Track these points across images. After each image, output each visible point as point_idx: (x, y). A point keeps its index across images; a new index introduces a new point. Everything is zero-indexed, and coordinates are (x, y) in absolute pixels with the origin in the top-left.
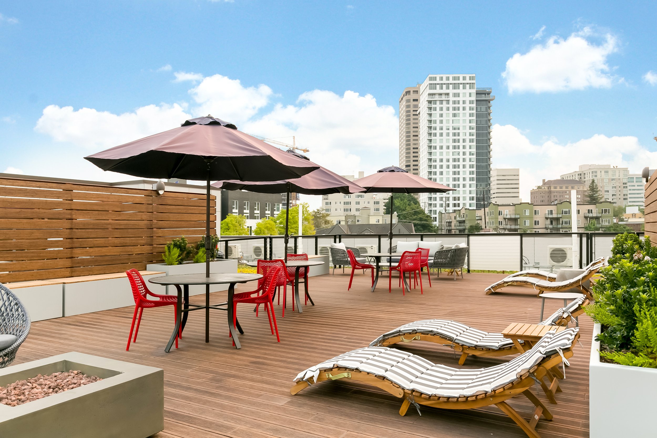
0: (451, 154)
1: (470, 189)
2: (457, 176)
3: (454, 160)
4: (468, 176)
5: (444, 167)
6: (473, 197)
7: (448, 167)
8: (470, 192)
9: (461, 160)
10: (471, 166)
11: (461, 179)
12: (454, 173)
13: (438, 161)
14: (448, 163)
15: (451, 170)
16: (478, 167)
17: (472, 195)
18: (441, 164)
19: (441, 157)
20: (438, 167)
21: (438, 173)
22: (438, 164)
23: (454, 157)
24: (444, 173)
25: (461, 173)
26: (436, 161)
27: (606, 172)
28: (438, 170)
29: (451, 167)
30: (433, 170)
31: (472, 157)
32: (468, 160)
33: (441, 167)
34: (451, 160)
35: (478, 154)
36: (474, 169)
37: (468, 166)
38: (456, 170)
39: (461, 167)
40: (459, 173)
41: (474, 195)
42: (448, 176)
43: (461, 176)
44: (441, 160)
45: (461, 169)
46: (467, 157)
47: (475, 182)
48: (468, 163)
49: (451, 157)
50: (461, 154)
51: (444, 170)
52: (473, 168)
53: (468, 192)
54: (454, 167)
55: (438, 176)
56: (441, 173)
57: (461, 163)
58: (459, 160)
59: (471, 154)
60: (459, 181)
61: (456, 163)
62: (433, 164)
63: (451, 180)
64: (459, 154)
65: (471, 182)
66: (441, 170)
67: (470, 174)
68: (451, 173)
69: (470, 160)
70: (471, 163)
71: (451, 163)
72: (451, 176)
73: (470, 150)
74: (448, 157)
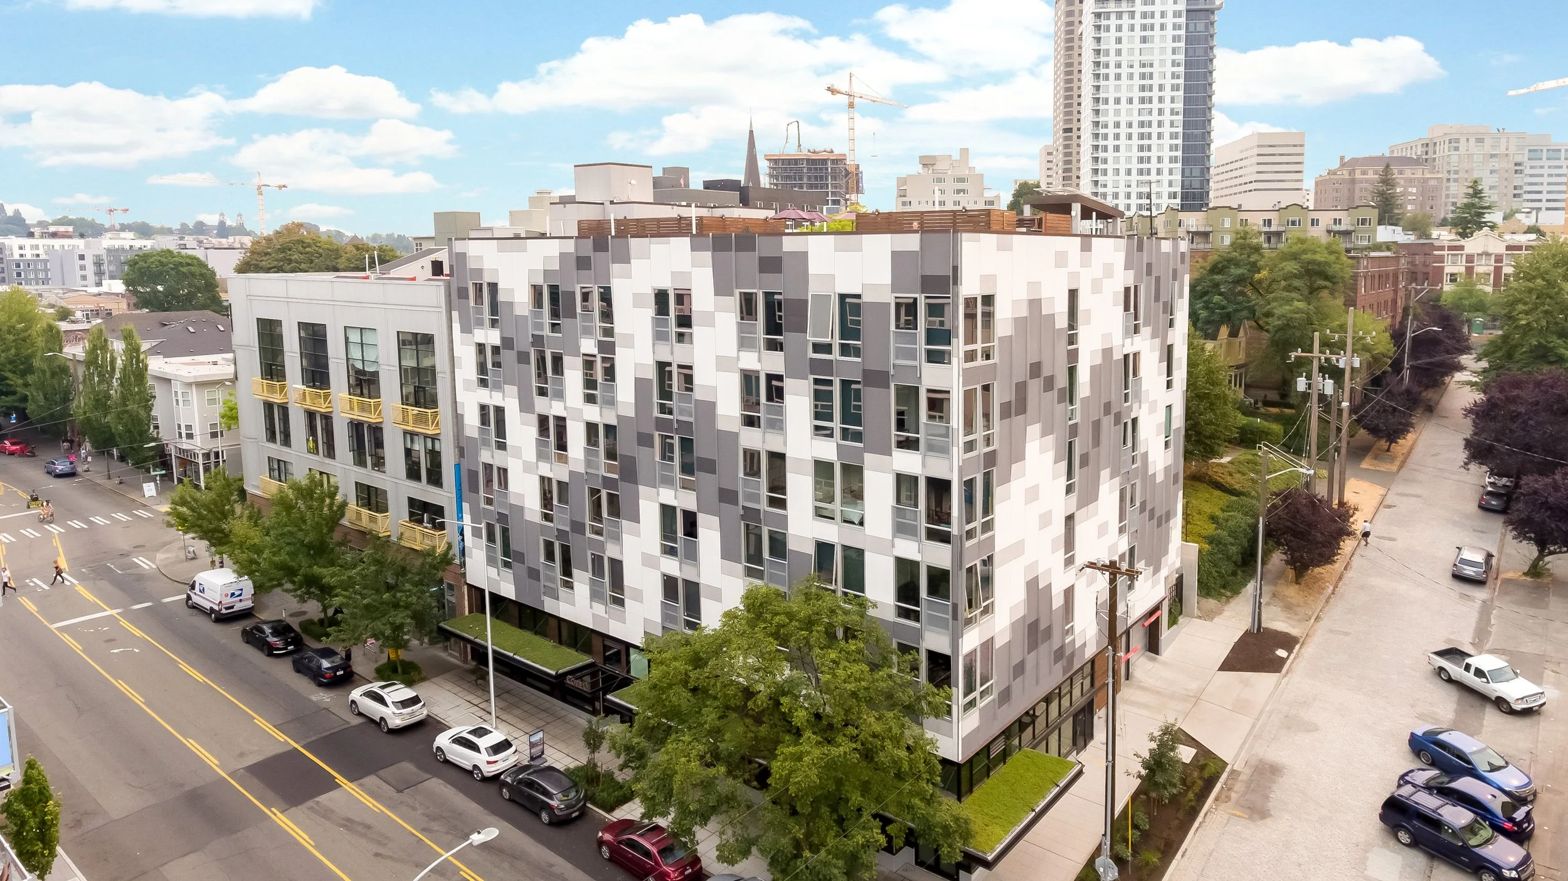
0: (1136, 112)
1: (1171, 178)
2: (1145, 154)
3: (1142, 124)
4: (1167, 154)
5: (1123, 137)
6: (1175, 193)
7: (1130, 137)
8: (1170, 184)
9: (1155, 124)
10: (1174, 136)
11: (1154, 160)
12: (1141, 148)
13: (1111, 125)
14: (1130, 130)
15: (1136, 142)
16: (1186, 137)
17: (1173, 190)
18: (1117, 131)
19: (1117, 119)
20: (1111, 137)
21: (1110, 149)
22: (1111, 131)
23: (1142, 118)
24: (1122, 148)
25: (1154, 148)
26: (1106, 126)
27: (1480, 141)
28: (1111, 143)
29: (1135, 137)
30: (1101, 143)
31: (1174, 118)
32: (1167, 124)
33: (1117, 137)
34: (1135, 125)
35: (1186, 112)
36: (1180, 141)
37: (1167, 136)
38: (1146, 142)
39: (1154, 136)
40: (1149, 148)
41: (1178, 189)
42: (1129, 154)
43: (1154, 154)
44: (1117, 125)
45: (1154, 141)
46: (1167, 117)
47: (1179, 165)
48: (1167, 130)
49: (1136, 119)
50: (1155, 112)
51: (1123, 142)
52: (1177, 138)
53: (1166, 183)
54: (1142, 136)
55: (1110, 154)
56: (1117, 149)
57: (1154, 130)
58: (1150, 124)
59: (1173, 112)
60: (1149, 162)
61: (1146, 130)
62: (1102, 131)
63: (1135, 160)
64: (1150, 113)
65: (1173, 165)
66: (1117, 143)
67: (1171, 150)
68: (1135, 148)
69: (1172, 124)
70: (1174, 130)
71: (1136, 130)
72: (1136, 154)
73: (1173, 106)
74: (1129, 119)
